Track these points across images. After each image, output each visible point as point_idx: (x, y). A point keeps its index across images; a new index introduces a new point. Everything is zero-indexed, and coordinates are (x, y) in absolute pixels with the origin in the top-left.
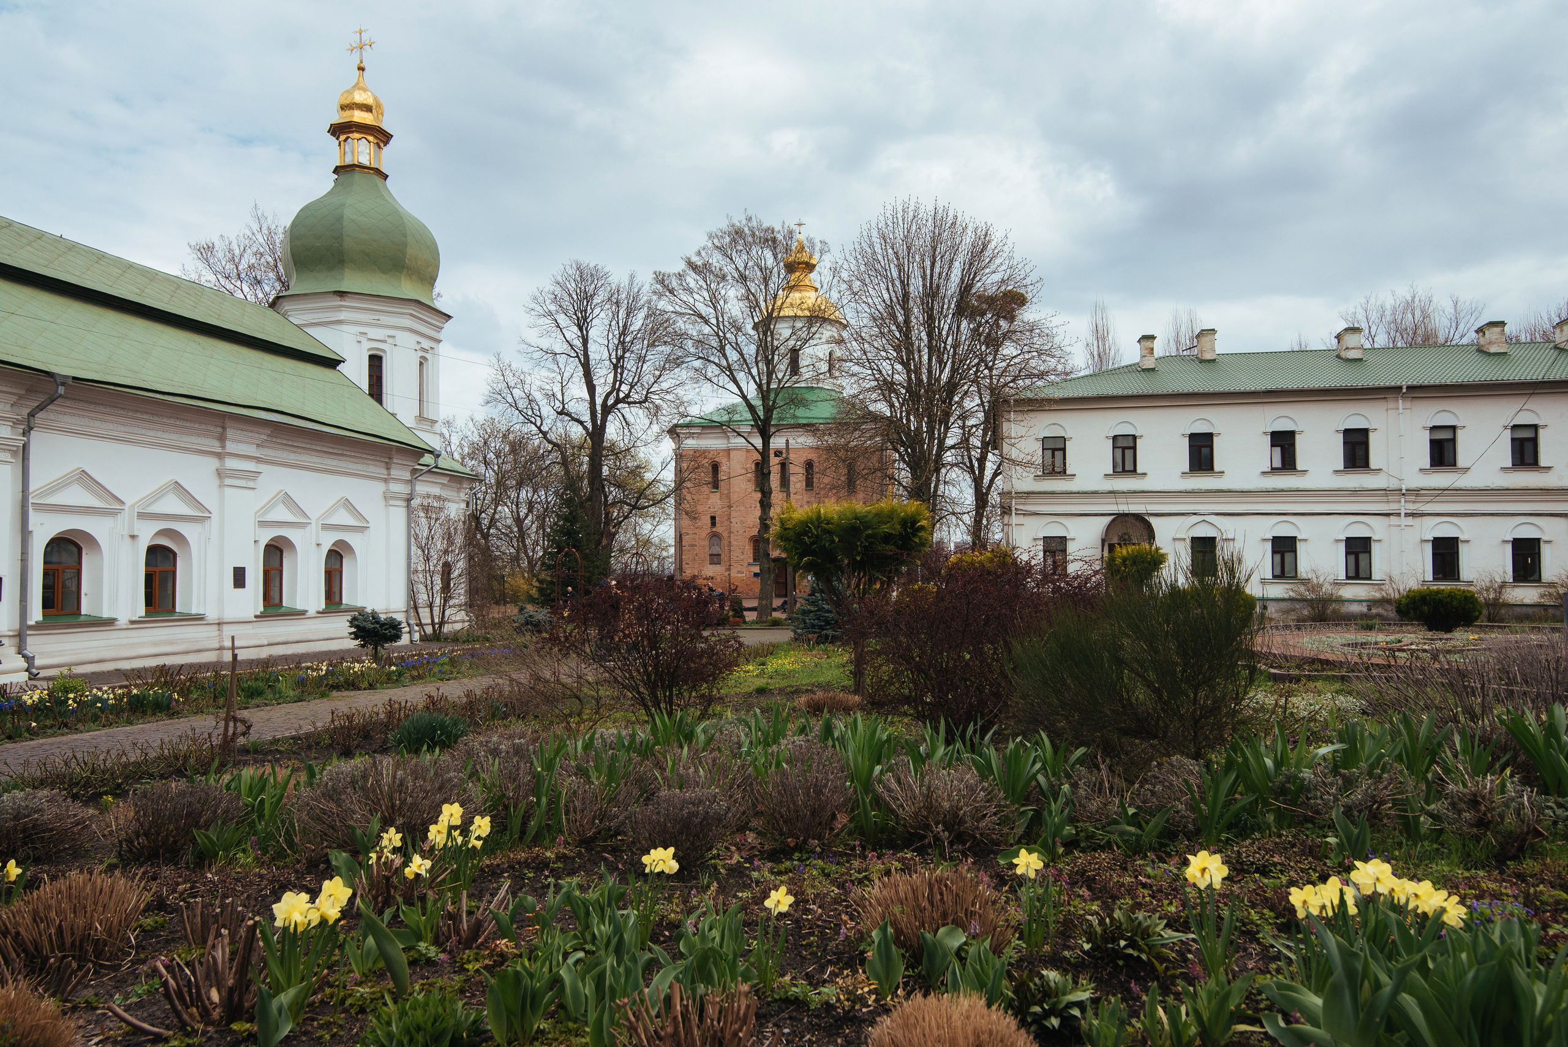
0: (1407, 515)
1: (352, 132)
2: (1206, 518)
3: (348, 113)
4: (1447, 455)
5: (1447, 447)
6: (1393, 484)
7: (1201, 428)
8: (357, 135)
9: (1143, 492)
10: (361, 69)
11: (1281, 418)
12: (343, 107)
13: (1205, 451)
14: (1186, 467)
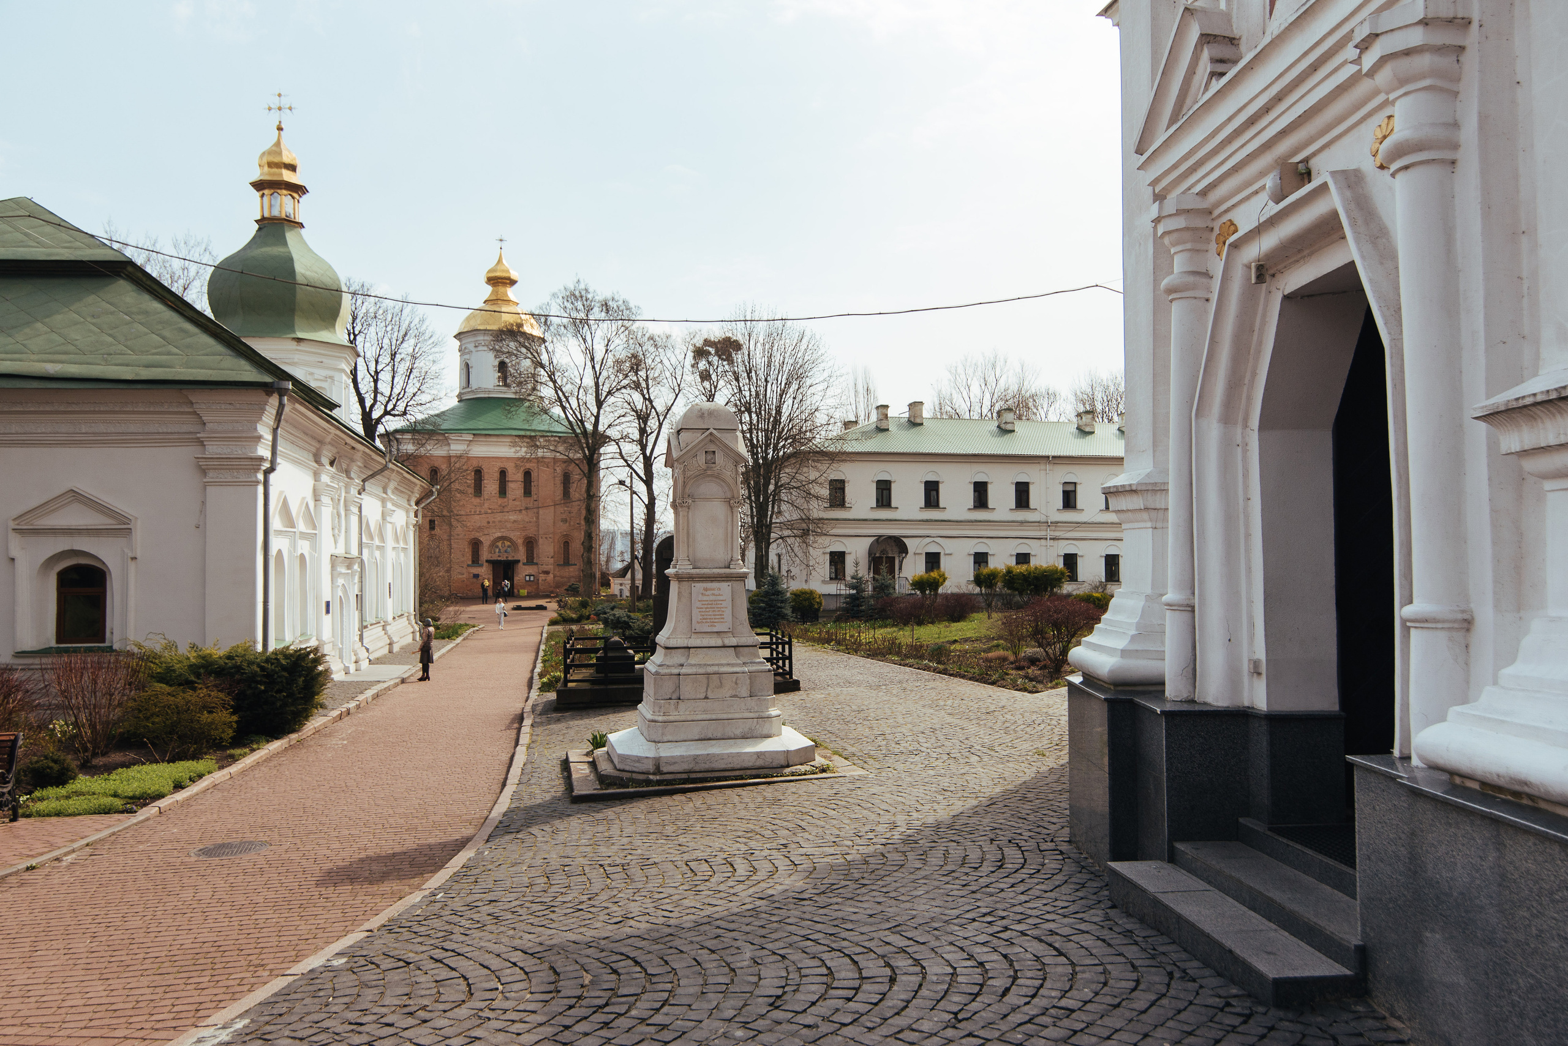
0: (1051, 539)
1: (281, 189)
2: (935, 539)
3: (275, 170)
4: (1072, 503)
5: (1072, 495)
6: (1043, 519)
7: (932, 478)
8: (285, 192)
9: (896, 520)
10: (280, 129)
11: (980, 473)
12: (270, 165)
13: (934, 493)
14: (923, 504)
